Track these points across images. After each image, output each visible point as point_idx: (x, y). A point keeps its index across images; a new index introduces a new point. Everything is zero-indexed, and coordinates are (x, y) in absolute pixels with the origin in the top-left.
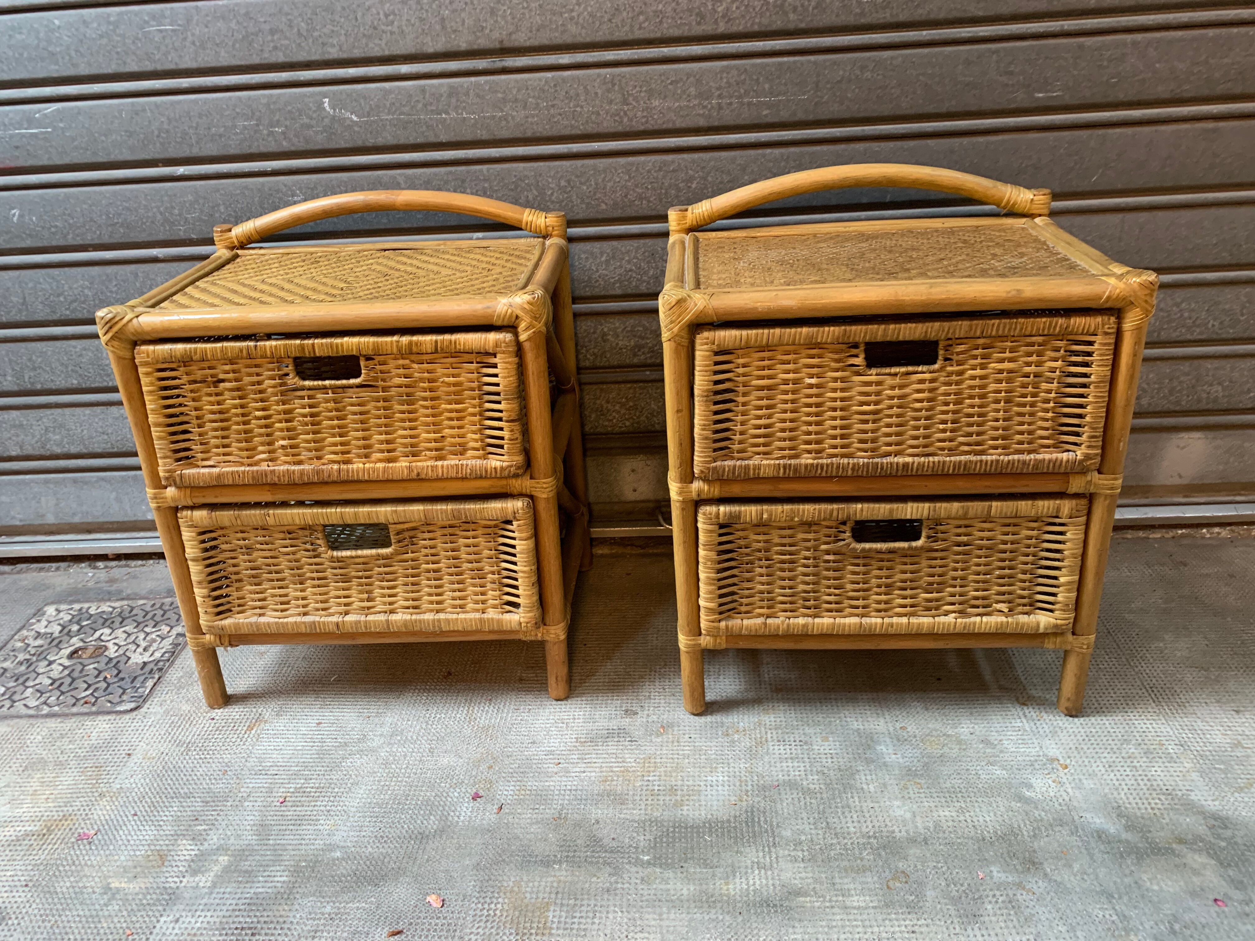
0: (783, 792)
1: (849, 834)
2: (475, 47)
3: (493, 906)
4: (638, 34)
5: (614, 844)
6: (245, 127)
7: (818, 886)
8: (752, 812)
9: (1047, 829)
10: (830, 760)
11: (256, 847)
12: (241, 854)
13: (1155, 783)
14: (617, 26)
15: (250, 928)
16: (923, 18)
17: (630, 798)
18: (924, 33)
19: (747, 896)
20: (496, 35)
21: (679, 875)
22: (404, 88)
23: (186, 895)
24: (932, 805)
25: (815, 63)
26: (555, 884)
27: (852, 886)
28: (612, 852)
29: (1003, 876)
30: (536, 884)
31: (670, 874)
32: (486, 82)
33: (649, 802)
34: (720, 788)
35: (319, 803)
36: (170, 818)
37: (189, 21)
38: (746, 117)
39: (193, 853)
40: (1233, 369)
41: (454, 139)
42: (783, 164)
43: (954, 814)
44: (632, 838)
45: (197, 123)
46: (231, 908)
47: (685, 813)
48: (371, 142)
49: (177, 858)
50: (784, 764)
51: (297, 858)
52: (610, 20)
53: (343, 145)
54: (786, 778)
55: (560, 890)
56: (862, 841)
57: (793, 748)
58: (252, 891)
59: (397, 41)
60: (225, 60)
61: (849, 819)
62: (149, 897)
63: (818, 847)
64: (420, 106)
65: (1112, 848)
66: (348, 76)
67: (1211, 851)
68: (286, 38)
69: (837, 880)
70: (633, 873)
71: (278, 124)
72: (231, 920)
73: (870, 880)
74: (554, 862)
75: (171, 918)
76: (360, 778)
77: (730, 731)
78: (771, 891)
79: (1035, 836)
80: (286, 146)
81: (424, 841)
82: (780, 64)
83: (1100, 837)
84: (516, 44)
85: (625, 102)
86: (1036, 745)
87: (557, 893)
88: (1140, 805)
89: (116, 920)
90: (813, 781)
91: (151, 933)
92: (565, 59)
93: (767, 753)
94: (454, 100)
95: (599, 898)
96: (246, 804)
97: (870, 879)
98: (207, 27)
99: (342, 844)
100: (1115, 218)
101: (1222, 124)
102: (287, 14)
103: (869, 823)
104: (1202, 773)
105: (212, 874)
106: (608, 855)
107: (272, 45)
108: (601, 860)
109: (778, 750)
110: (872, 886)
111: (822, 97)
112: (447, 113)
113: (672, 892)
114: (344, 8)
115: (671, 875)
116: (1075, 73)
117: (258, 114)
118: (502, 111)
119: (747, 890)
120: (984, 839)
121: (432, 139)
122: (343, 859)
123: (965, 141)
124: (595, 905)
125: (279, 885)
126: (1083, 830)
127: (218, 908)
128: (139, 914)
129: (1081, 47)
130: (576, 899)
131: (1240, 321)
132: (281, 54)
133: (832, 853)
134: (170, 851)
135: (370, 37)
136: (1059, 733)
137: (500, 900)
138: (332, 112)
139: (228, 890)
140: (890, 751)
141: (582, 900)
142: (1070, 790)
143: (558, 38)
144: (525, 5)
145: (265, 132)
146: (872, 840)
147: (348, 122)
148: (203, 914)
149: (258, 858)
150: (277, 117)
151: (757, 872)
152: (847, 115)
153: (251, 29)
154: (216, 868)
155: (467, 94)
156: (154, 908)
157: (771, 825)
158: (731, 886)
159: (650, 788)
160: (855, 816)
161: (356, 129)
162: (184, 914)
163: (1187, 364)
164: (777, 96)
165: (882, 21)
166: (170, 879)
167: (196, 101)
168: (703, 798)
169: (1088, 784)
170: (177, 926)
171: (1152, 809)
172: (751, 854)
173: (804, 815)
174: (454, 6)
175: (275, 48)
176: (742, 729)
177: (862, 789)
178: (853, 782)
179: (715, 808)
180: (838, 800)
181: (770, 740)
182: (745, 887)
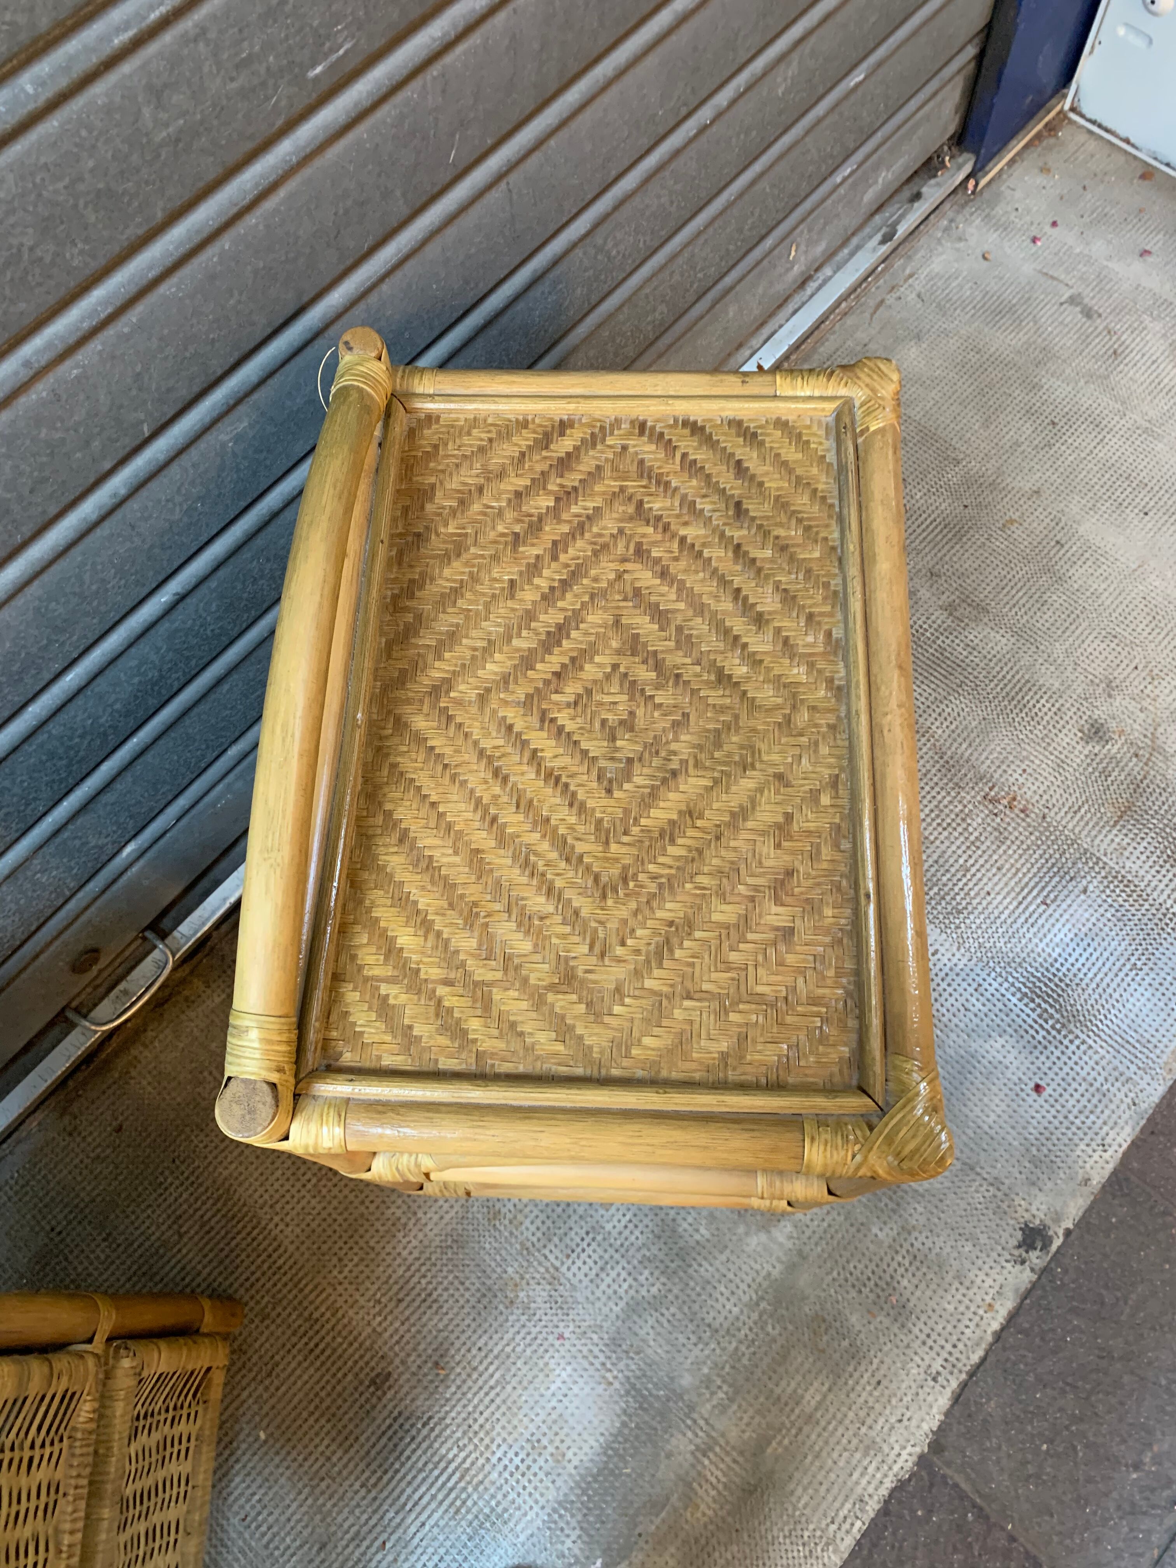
0: (636, 1328)
1: (737, 1319)
8: (633, 1386)
19: (725, 1501)
27: (793, 1384)
33: (530, 1489)
34: (576, 1390)
47: (575, 1462)
50: (603, 1286)
54: (622, 1304)
56: (755, 1316)
61: (721, 1299)
63: (727, 1368)
73: (800, 1359)
78: (739, 1472)
93: (574, 1288)
97: (800, 1357)
103: (741, 1285)
109: (578, 1270)
110: (808, 1365)
119: (719, 1494)
133: (745, 1361)
146: (762, 1306)
157: (666, 1385)
158: (703, 1507)
160: (723, 1289)
168: (572, 1422)
173: (681, 1338)
176: (517, 1277)
177: (698, 1242)
178: (682, 1243)
179: (596, 1422)
180: (692, 1284)
181: (557, 1264)
182: (713, 1493)
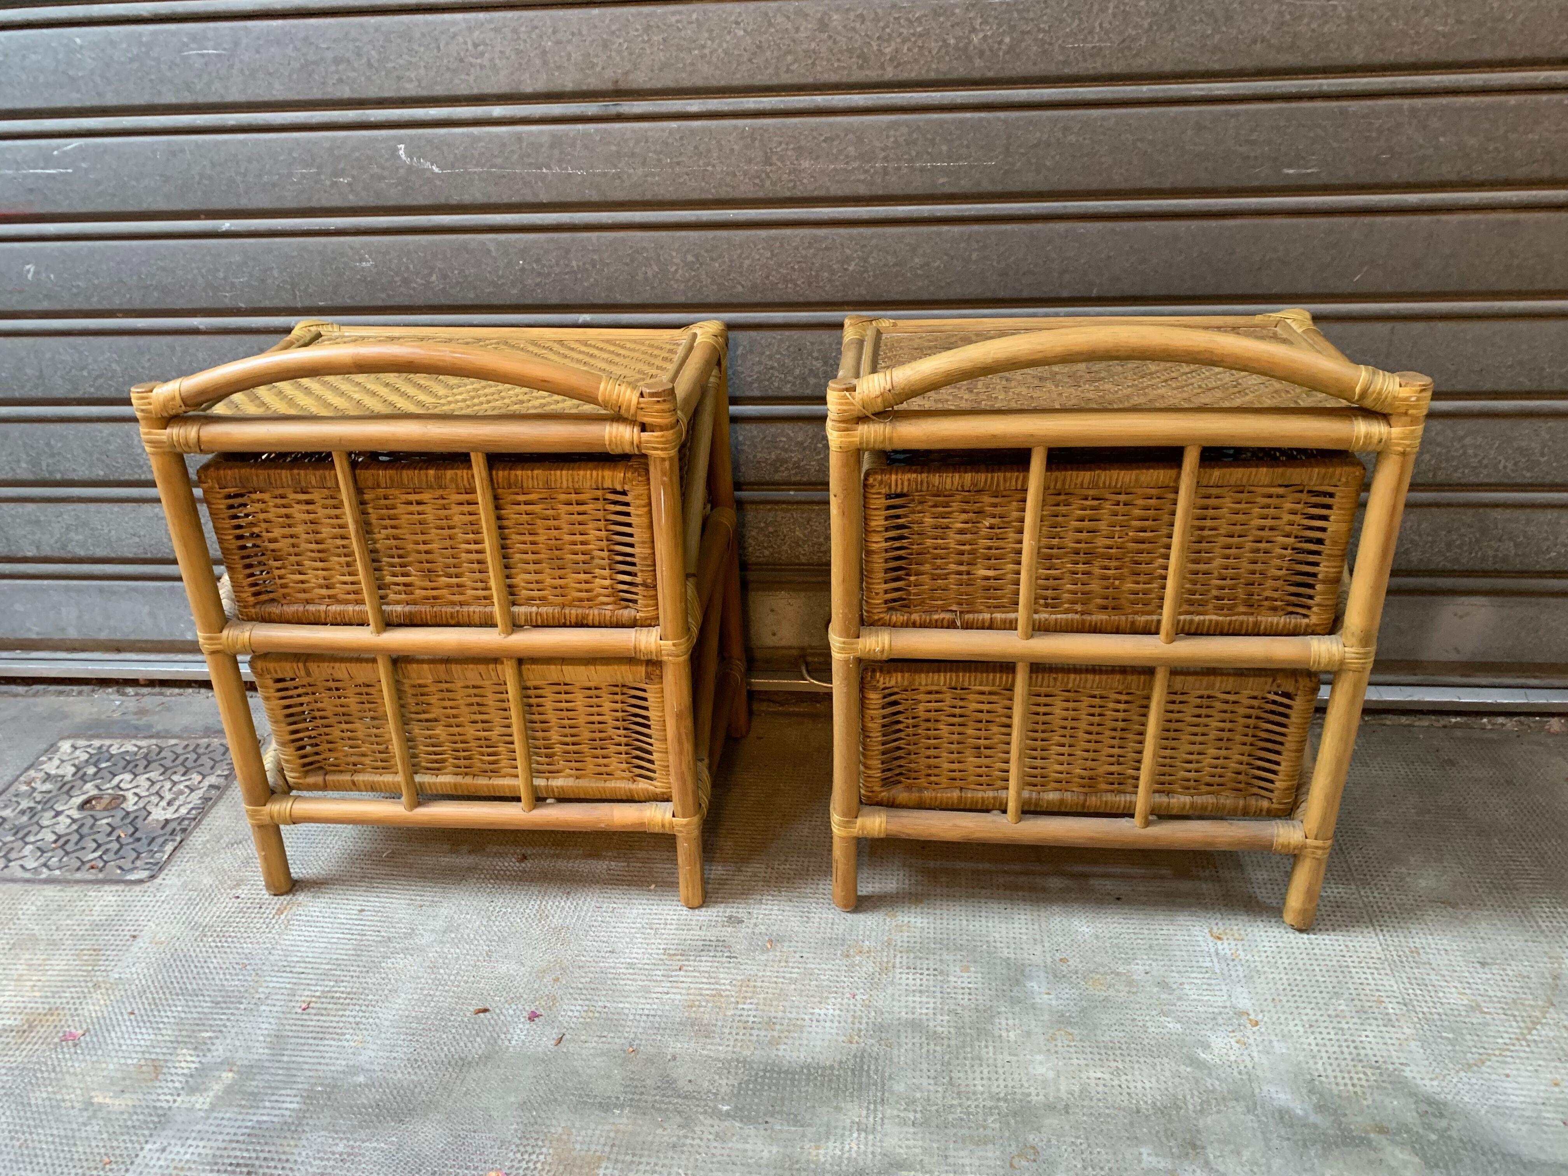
0: (903, 1035)
1: (974, 1093)
2: (585, 88)
3: (534, 1157)
4: (786, 79)
5: (690, 1088)
6: (303, 176)
7: (926, 1159)
8: (862, 1057)
9: (1218, 1104)
10: (966, 997)
11: (267, 1064)
12: (249, 1071)
13: (1362, 1052)
14: (759, 68)
15: (246, 1165)
16: (1143, 70)
17: (717, 1030)
18: (1145, 88)
19: (839, 1165)
20: (609, 74)
21: (762, 1132)
22: (497, 135)
23: (179, 1119)
24: (1082, 1062)
25: (1005, 121)
26: (612, 1135)
27: (967, 1161)
28: (686, 1097)
29: (1154, 1160)
30: (590, 1132)
31: (750, 1130)
32: (597, 131)
33: (739, 1037)
34: (828, 1024)
35: (347, 1013)
36: (172, 1020)
37: (236, 44)
38: (918, 185)
39: (193, 1066)
40: (1528, 522)
41: (556, 199)
42: (962, 245)
43: (1107, 1076)
44: (712, 1082)
45: (246, 169)
46: (227, 1138)
47: (780, 1053)
48: (455, 199)
49: (173, 1071)
50: (910, 998)
51: (312, 1081)
52: (750, 60)
53: (421, 201)
54: (910, 1016)
55: (617, 1142)
56: (989, 1104)
57: (925, 977)
58: (255, 1118)
59: (488, 77)
60: (279, 94)
61: (977, 1075)
62: (135, 1117)
63: (934, 1108)
64: (516, 157)
65: (1295, 1134)
66: (428, 118)
67: (1417, 1146)
68: (354, 70)
69: (951, 1153)
70: (707, 1126)
71: (342, 173)
72: (225, 1153)
73: (990, 1154)
74: (616, 1106)
75: (157, 1146)
76: (400, 984)
77: (851, 952)
78: (869, 1162)
79: (1202, 1111)
80: (352, 200)
81: (464, 1070)
82: (962, 121)
83: (1282, 1118)
84: (635, 86)
85: (768, 161)
86: (1224, 992)
87: (613, 1145)
88: (1339, 1080)
89: (94, 1144)
90: (942, 1024)
91: (132, 1163)
92: (694, 106)
93: (892, 983)
94: (556, 152)
95: (661, 1155)
96: (263, 1008)
97: (992, 1153)
98: (258, 52)
99: (368, 1066)
100: (1383, 328)
101: (1523, 216)
102: (355, 40)
103: (1001, 1082)
104: (1424, 1042)
105: (211, 1094)
106: (680, 1101)
107: (336, 77)
108: (671, 1107)
109: (906, 979)
110: (992, 1163)
111: (1014, 164)
112: (548, 167)
113: (750, 1154)
114: (423, 35)
115: (753, 1132)
116: (1335, 145)
117: (318, 160)
118: (615, 167)
119: (840, 1157)
120: (1138, 1112)
121: (530, 199)
122: (366, 1085)
123: (1194, 224)
124: (656, 1164)
125: (287, 1113)
126: (1263, 1107)
127: (213, 1137)
128: (121, 1138)
129: (1343, 112)
130: (634, 1155)
131: (1539, 463)
132: (347, 89)
133: (950, 1117)
134: (166, 1061)
135: (455, 71)
136: (1256, 978)
137: (544, 1150)
138: (408, 161)
139: (228, 1115)
140: (1043, 990)
141: (641, 1156)
142: (1255, 1054)
143: (686, 80)
144: (646, 38)
145: (328, 183)
146: (1001, 1104)
147: (428, 174)
148: (195, 1143)
149: (267, 1077)
150: (342, 165)
151: (855, 1135)
152: (1045, 187)
153: (311, 57)
154: (216, 1087)
155: (573, 145)
156: (139, 1132)
157: (883, 1076)
158: (822, 1151)
159: (744, 1018)
160: (985, 1071)
161: (438, 183)
162: (173, 1142)
163: (1471, 512)
164: (957, 160)
165: (1091, 72)
166: (162, 1097)
167: (243, 143)
168: (805, 1034)
169: (1279, 1047)
170: (163, 1156)
171: (1353, 1085)
172: (854, 1112)
173: (924, 1066)
174: (559, 36)
175: (340, 81)
176: (866, 949)
177: (1000, 1036)
178: (990, 1027)
179: (818, 1050)
180: (969, 1049)
181: (898, 965)
182: (839, 1153)
